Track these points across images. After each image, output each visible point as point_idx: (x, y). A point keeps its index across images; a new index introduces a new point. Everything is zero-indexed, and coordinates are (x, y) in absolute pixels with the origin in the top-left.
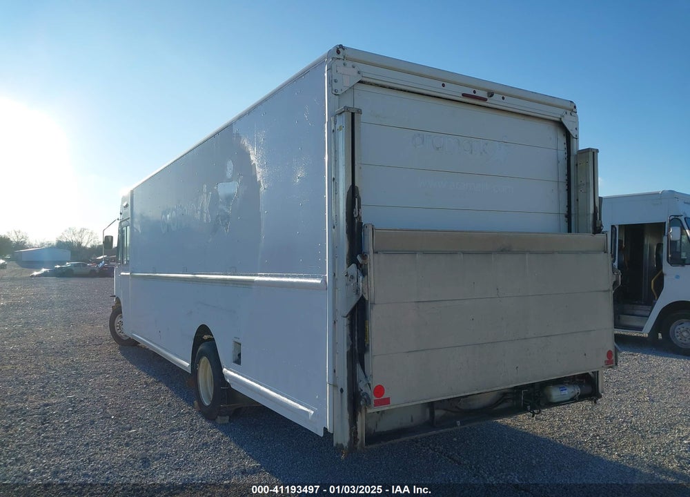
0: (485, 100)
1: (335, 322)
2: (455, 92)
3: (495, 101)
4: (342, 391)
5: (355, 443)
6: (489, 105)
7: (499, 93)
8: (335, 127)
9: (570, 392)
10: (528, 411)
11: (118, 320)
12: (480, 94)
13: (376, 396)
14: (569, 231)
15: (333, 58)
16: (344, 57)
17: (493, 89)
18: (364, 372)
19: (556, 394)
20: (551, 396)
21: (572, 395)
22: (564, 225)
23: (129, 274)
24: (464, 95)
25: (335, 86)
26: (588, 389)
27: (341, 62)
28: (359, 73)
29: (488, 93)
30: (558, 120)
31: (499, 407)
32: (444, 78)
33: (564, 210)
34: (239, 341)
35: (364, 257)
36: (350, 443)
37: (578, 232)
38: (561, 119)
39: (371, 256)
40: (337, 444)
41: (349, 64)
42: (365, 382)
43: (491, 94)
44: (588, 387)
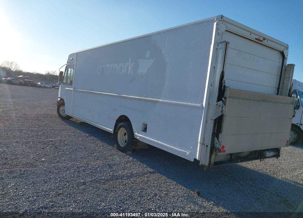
0: (262, 41)
1: (207, 121)
2: (253, 37)
3: (265, 42)
4: (207, 146)
5: (210, 165)
6: (262, 43)
7: (267, 39)
8: (218, 47)
9: (272, 154)
10: (259, 159)
11: (61, 108)
12: (261, 39)
13: (222, 149)
14: (278, 94)
15: (219, 20)
16: (223, 20)
17: (265, 37)
18: (218, 140)
19: (268, 154)
20: (266, 154)
21: (272, 155)
22: (276, 92)
23: (72, 89)
24: (256, 39)
25: (219, 31)
26: (277, 154)
27: (221, 22)
28: (226, 27)
29: (263, 39)
30: (282, 51)
31: (250, 157)
32: (251, 31)
33: (277, 87)
34: (146, 123)
35: (225, 98)
36: (208, 165)
37: (282, 95)
38: (283, 51)
39: (228, 99)
40: (202, 165)
41: (224, 23)
42: (219, 144)
43: (264, 39)
44: (277, 152)
